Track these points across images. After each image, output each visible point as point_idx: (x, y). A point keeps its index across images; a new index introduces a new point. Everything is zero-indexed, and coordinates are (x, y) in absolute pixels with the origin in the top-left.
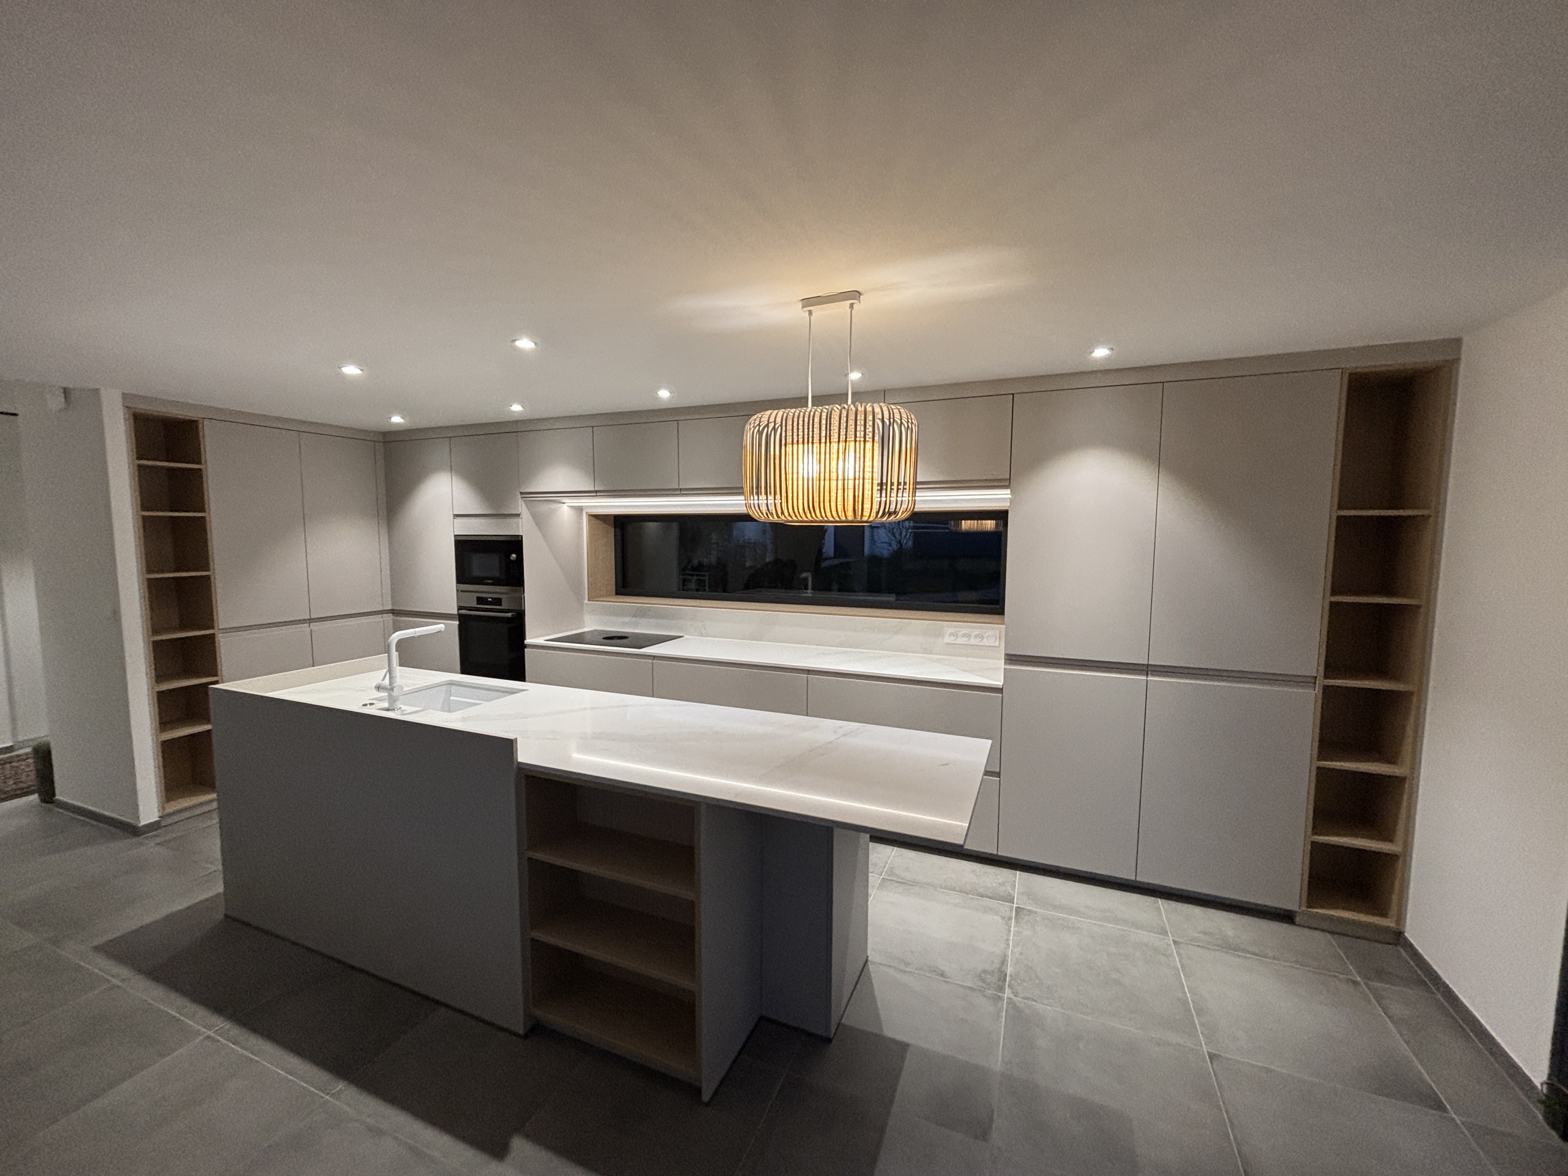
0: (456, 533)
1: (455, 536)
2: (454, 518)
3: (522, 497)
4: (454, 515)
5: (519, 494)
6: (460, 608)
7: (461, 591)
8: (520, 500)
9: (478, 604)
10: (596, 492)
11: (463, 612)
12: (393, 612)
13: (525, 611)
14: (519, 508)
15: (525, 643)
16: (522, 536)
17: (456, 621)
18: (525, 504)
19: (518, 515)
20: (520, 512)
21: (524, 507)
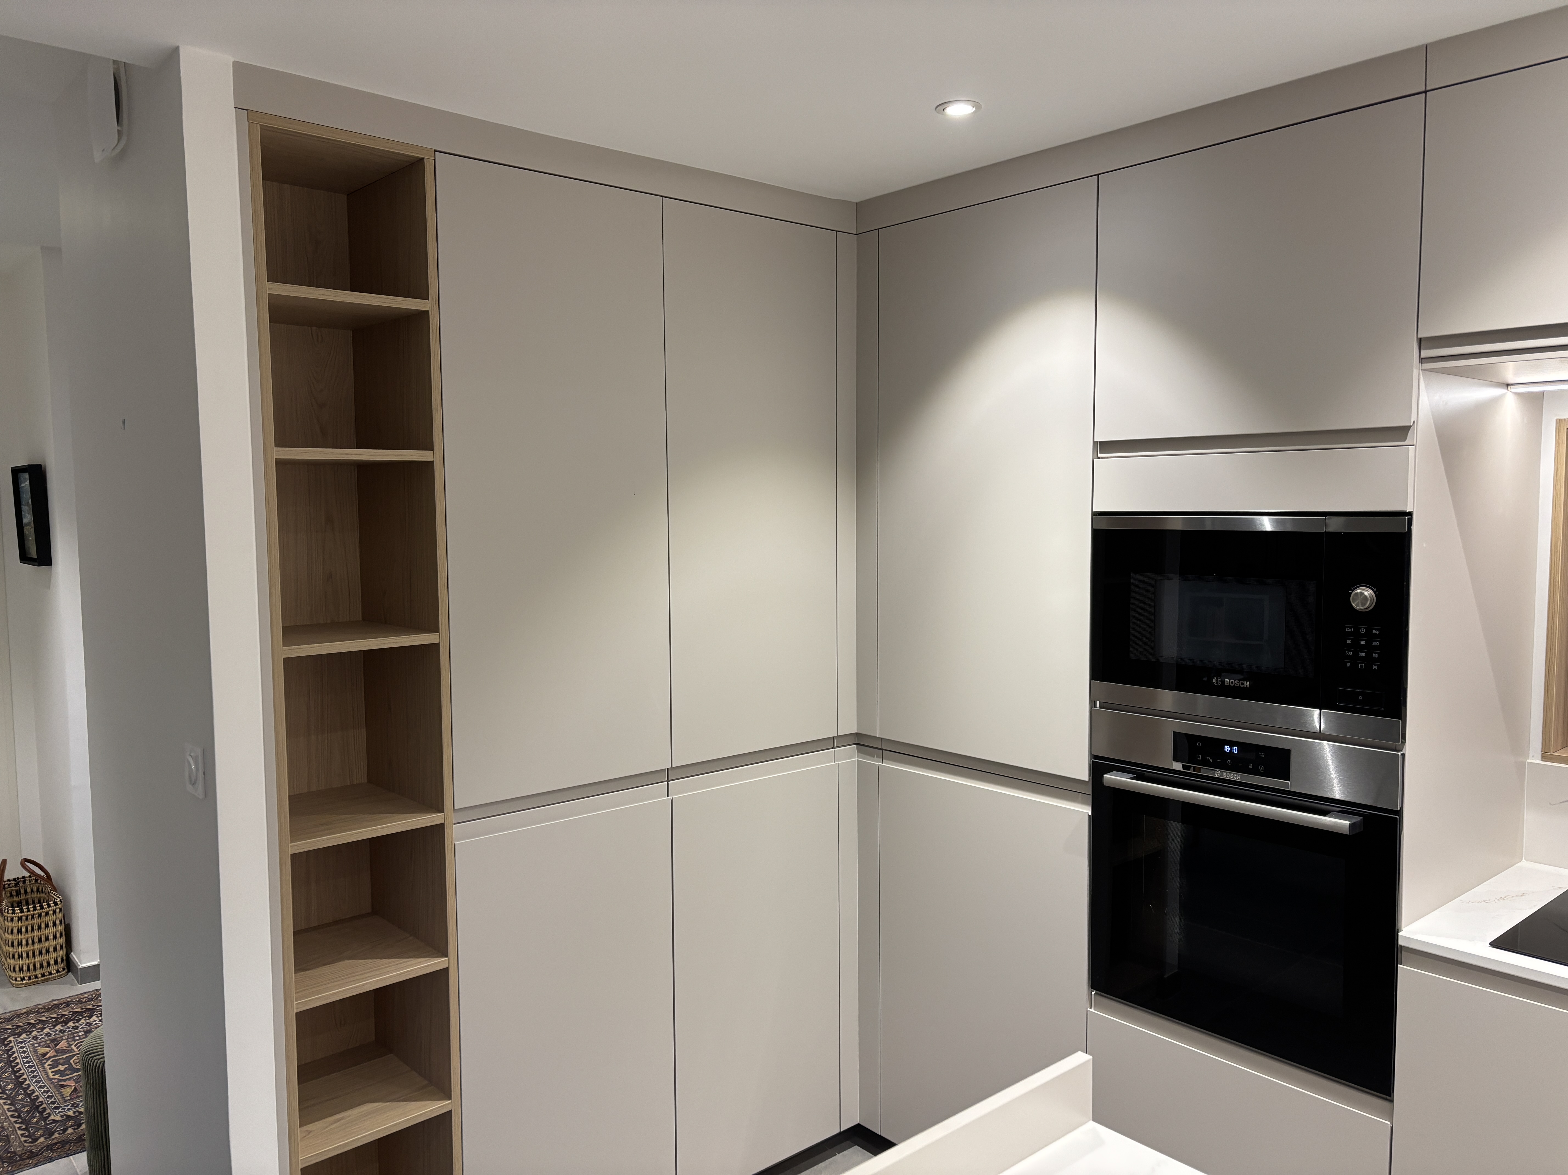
1: (1094, 514)
2: (1096, 456)
3: (1422, 360)
4: (1095, 444)
5: (1415, 346)
6: (1099, 763)
7: (1110, 703)
11: (1115, 778)
12: (860, 741)
13: (1400, 813)
14: (1407, 399)
15: (1401, 942)
16: (1410, 514)
17: (1083, 802)
18: (1426, 386)
19: (1400, 433)
20: (1414, 418)
21: (1424, 399)
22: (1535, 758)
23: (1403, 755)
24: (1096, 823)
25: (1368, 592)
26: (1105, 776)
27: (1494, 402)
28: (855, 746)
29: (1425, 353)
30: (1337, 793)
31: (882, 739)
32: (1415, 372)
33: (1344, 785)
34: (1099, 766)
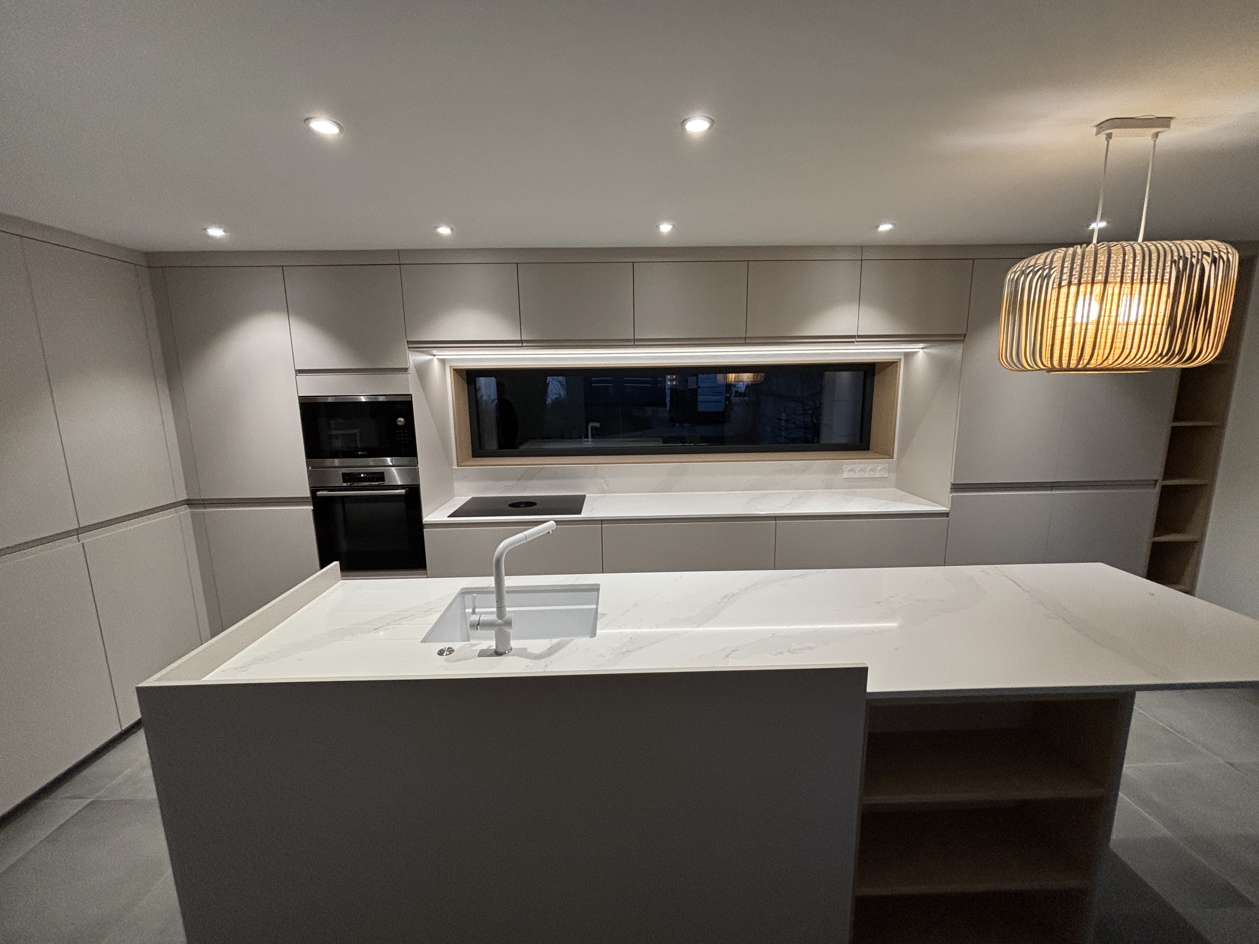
0: (303, 394)
1: (300, 398)
2: (297, 375)
4: (297, 371)
5: (406, 344)
7: (315, 467)
9: (345, 482)
10: (522, 341)
12: (189, 503)
13: (419, 485)
14: (406, 360)
15: (424, 523)
16: (411, 395)
17: (309, 505)
18: (412, 356)
19: (405, 370)
20: (409, 365)
21: (411, 358)
22: (456, 467)
23: (418, 468)
24: (315, 512)
25: (402, 419)
26: (317, 493)
27: (432, 360)
28: (187, 505)
29: (410, 346)
30: (399, 483)
31: (202, 499)
32: (407, 351)
33: (401, 480)
34: (313, 491)
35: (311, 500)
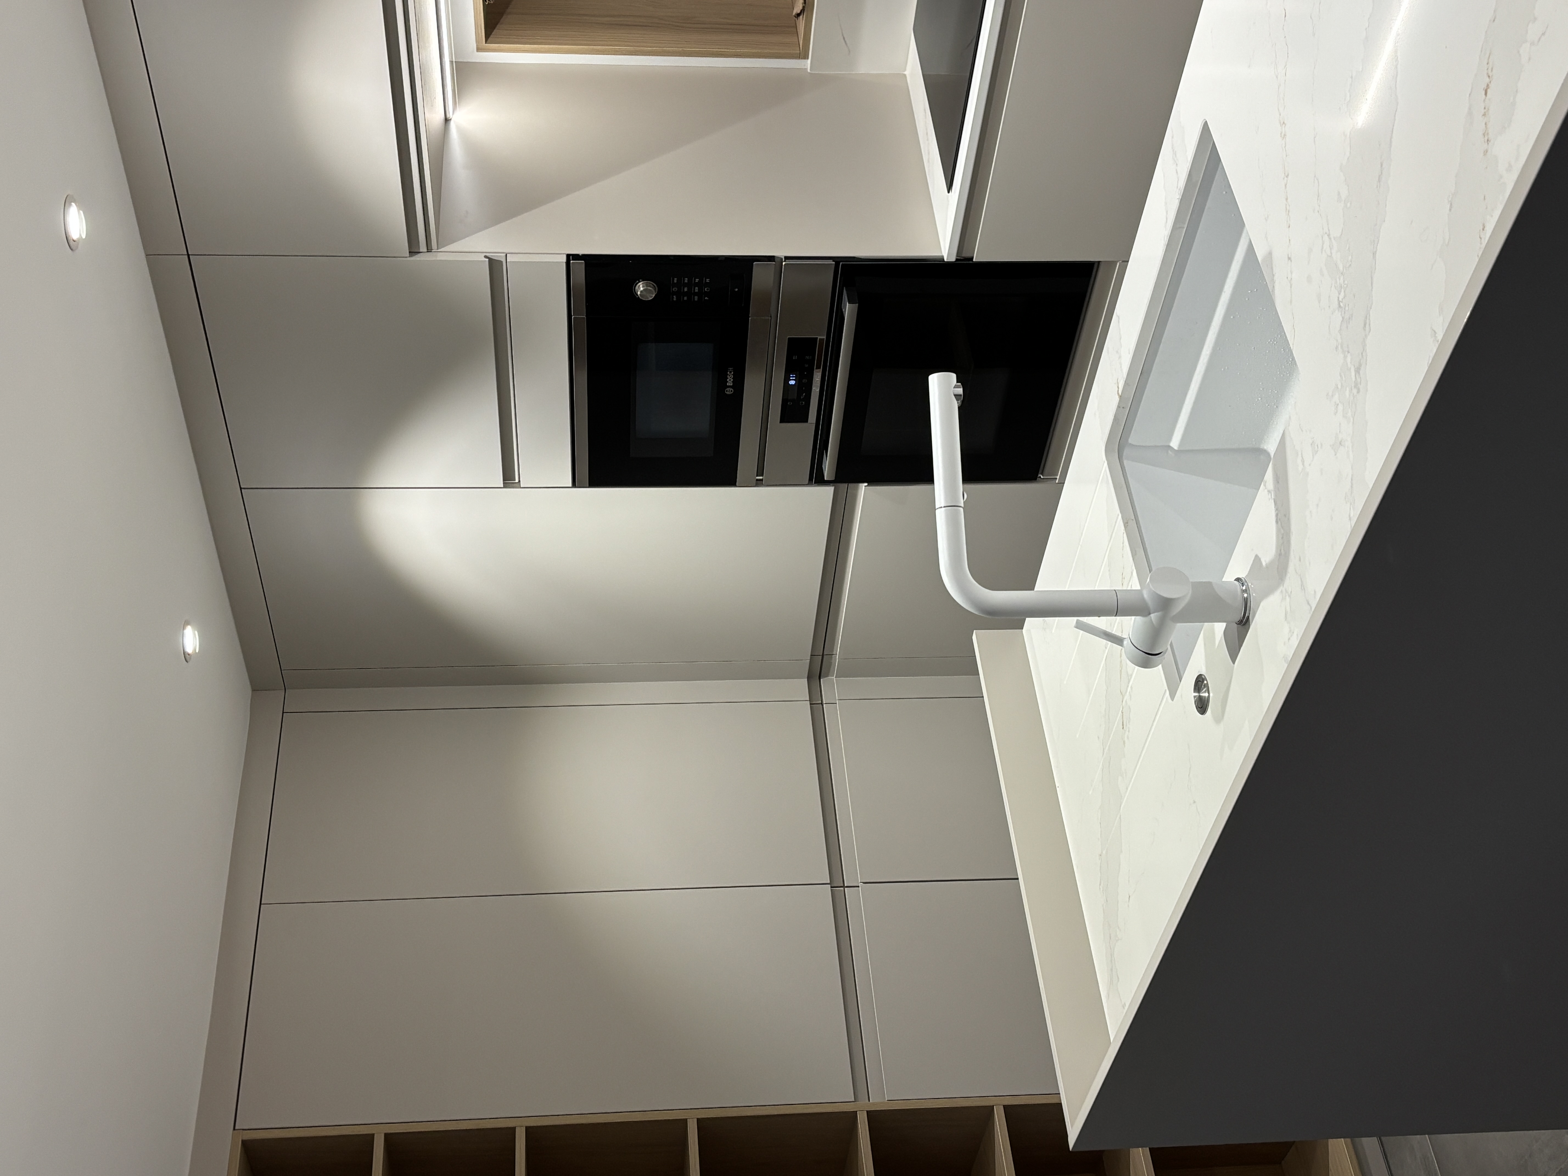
0: (568, 480)
1: (574, 485)
2: (518, 485)
3: (429, 250)
4: (505, 486)
5: (417, 258)
6: (817, 478)
7: (760, 472)
8: (441, 257)
9: (805, 420)
11: (828, 468)
13: (837, 260)
14: (467, 266)
15: (953, 258)
16: (568, 256)
17: (857, 489)
19: (495, 266)
20: (482, 257)
23: (787, 258)
24: (874, 480)
28: (821, 680)
29: (423, 247)
31: (811, 655)
34: (822, 480)
35: (843, 486)
